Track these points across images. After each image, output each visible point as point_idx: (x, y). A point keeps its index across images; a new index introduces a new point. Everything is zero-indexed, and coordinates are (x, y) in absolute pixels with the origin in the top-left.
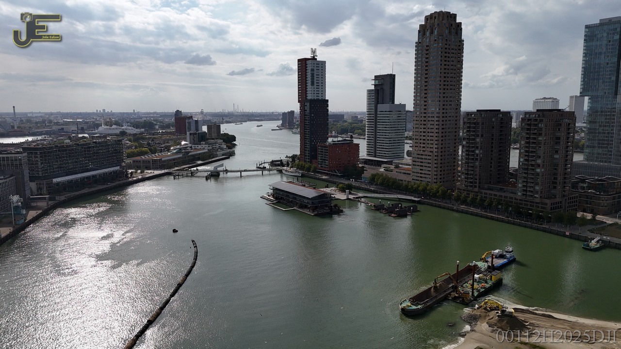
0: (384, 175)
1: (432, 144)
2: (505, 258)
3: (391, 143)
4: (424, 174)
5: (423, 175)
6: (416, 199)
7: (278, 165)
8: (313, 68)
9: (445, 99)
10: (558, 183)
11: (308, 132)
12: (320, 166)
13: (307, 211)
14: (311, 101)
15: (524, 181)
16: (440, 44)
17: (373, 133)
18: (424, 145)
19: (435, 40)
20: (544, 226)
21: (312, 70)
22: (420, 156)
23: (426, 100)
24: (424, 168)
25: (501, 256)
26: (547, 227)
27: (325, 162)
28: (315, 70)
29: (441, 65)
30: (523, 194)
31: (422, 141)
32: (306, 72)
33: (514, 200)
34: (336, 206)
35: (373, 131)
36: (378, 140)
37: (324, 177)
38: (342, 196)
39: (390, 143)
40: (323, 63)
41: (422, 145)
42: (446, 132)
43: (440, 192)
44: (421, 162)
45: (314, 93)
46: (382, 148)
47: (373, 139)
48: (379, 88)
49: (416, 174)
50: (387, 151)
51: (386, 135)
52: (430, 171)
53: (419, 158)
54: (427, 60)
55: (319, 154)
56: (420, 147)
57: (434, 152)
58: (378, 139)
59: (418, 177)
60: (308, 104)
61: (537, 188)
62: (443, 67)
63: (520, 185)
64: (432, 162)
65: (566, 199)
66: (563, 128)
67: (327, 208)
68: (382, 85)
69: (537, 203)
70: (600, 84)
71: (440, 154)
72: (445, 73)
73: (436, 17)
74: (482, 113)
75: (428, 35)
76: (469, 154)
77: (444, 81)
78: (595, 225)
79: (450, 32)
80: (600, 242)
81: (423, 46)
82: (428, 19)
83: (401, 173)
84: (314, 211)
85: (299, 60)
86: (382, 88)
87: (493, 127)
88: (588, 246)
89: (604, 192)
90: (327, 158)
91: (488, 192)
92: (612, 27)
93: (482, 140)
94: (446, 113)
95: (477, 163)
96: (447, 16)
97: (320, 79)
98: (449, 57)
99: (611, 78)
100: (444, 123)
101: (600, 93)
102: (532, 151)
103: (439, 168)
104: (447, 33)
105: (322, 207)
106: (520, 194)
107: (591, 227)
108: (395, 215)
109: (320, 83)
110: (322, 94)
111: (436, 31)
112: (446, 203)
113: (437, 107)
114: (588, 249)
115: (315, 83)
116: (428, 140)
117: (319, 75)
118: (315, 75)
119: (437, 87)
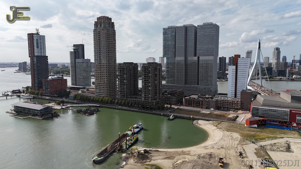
0: (81, 95)
1: (104, 78)
2: (139, 128)
3: (84, 78)
4: (101, 93)
5: (101, 94)
6: (98, 105)
7: (17, 93)
9: (109, 57)
10: (157, 93)
11: (36, 73)
12: (44, 92)
13: (37, 118)
14: (37, 57)
15: (145, 93)
16: (105, 31)
17: (74, 74)
18: (101, 79)
19: (103, 29)
21: (37, 40)
22: (99, 84)
23: (100, 57)
24: (101, 90)
25: (137, 127)
26: (154, 112)
27: (48, 90)
28: (39, 40)
29: (106, 41)
30: (145, 99)
31: (99, 77)
32: (33, 41)
33: (141, 102)
34: (55, 113)
35: (74, 72)
36: (77, 77)
37: (47, 98)
38: (59, 107)
40: (44, 37)
41: (100, 79)
43: (109, 101)
44: (99, 87)
45: (39, 52)
46: (79, 81)
47: (74, 76)
48: (76, 51)
49: (97, 93)
50: (82, 82)
51: (81, 75)
52: (104, 91)
54: (99, 38)
55: (43, 85)
56: (99, 80)
57: (105, 82)
58: (77, 76)
59: (99, 94)
60: (35, 58)
61: (150, 96)
62: (107, 42)
63: (143, 95)
64: (105, 87)
65: (160, 100)
66: (158, 70)
67: (50, 114)
68: (77, 49)
69: (150, 102)
70: (170, 52)
71: (108, 83)
72: (108, 45)
73: (102, 18)
74: (126, 64)
75: (99, 27)
76: (121, 83)
77: (108, 49)
78: (171, 109)
79: (109, 26)
80: (174, 116)
81: (97, 32)
82: (98, 19)
83: (90, 93)
84: (41, 117)
85: (28, 34)
86: (77, 51)
87: (131, 70)
88: (169, 118)
89: (174, 96)
90: (49, 87)
91: (131, 99)
92: (172, 30)
93: (126, 76)
94: (110, 64)
95: (125, 87)
96: (108, 19)
97: (42, 45)
98: (109, 38)
99: (173, 50)
100: (109, 68)
101: (170, 56)
102: (147, 80)
103: (108, 89)
104: (108, 26)
105: (47, 114)
106: (143, 99)
107: (170, 110)
108: (88, 114)
109: (42, 47)
110: (44, 53)
111: (103, 25)
112: (112, 106)
113: (105, 61)
114: (169, 120)
115: (39, 47)
116: (102, 76)
117: (41, 43)
118: (39, 43)
119: (105, 52)
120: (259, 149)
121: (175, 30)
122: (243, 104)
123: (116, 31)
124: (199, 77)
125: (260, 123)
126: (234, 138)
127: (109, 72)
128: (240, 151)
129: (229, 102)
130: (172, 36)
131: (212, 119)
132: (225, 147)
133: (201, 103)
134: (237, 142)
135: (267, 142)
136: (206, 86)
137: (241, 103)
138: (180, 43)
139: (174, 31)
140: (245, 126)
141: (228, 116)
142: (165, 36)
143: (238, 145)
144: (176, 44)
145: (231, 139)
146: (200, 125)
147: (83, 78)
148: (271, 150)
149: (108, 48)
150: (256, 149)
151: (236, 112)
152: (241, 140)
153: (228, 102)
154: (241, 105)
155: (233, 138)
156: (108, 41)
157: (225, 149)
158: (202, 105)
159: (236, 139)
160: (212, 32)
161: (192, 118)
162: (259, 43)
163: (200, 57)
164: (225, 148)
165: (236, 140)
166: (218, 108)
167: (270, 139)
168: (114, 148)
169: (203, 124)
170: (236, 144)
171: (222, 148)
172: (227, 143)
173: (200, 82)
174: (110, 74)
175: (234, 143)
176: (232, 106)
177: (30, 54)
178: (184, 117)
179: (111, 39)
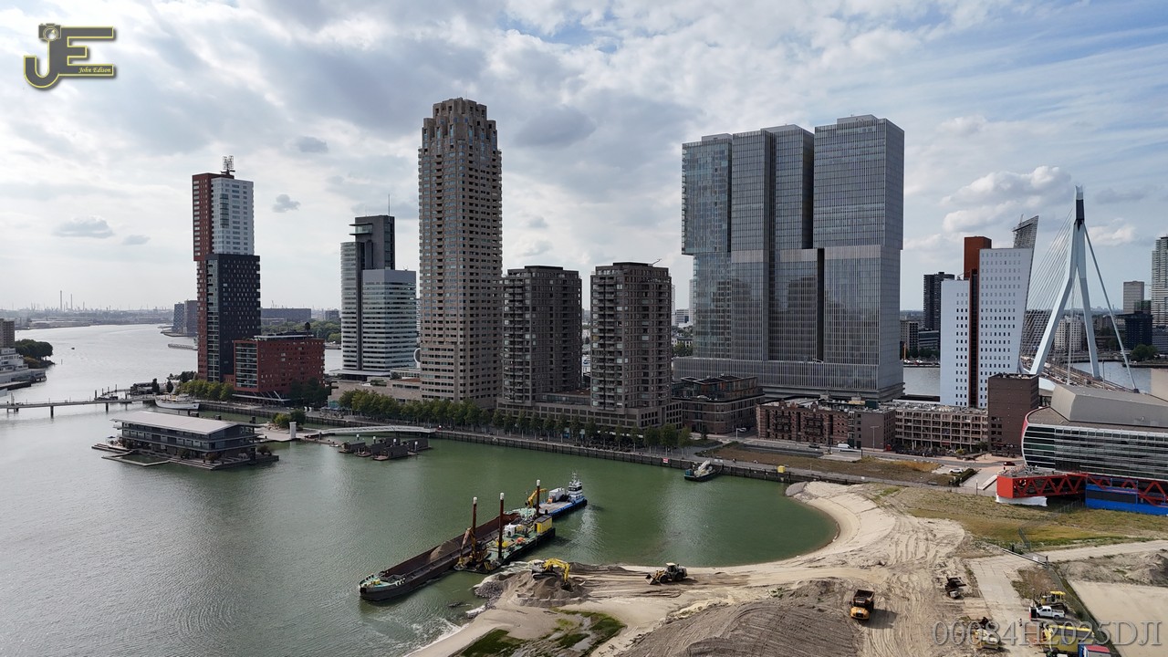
0: (370, 392)
1: (455, 329)
2: (569, 501)
3: (391, 343)
4: (442, 384)
5: (440, 387)
6: (428, 431)
7: (149, 392)
8: (225, 193)
9: (474, 249)
10: (650, 382)
11: (216, 318)
12: (239, 384)
13: (198, 463)
14: (223, 258)
15: (601, 381)
16: (461, 154)
17: (355, 325)
18: (441, 332)
19: (452, 146)
20: (632, 453)
21: (224, 197)
22: (434, 353)
23: (440, 250)
24: (441, 374)
25: (564, 498)
26: (637, 454)
27: (251, 377)
28: (230, 197)
29: (464, 189)
30: (601, 403)
31: (437, 325)
32: (210, 201)
33: (587, 416)
34: (263, 450)
35: (355, 320)
36: (365, 337)
37: (249, 407)
38: (283, 436)
39: (387, 343)
40: (247, 187)
41: (437, 332)
42: (477, 308)
43: (470, 412)
44: (437, 363)
45: (228, 243)
46: (372, 352)
47: (355, 335)
48: (364, 240)
49: (428, 386)
50: (383, 358)
51: (379, 328)
52: (452, 378)
53: (433, 356)
54: (440, 181)
55: (237, 360)
56: (435, 335)
57: (458, 343)
59: (433, 390)
60: (215, 264)
61: (620, 391)
62: (468, 194)
63: (595, 389)
64: (456, 362)
65: (663, 408)
66: (652, 292)
67: (245, 454)
68: (370, 234)
69: (621, 416)
70: (708, 235)
71: (469, 347)
72: (471, 204)
73: (451, 107)
74: (532, 270)
75: (439, 137)
76: (514, 342)
77: (471, 218)
78: (706, 446)
79: (476, 134)
80: (711, 468)
81: (431, 157)
82: (437, 110)
83: (401, 386)
84: (213, 461)
85: (195, 178)
86: (370, 241)
87: (551, 296)
88: (693, 474)
89: (719, 396)
90: (255, 367)
91: (548, 405)
92: (717, 148)
93: (534, 316)
94: (477, 274)
95: (528, 357)
96: (471, 108)
97: (241, 215)
98: (476, 178)
99: (721, 226)
100: (474, 291)
101: (709, 249)
102: (609, 330)
103: (468, 371)
104: (471, 135)
105: (234, 453)
106: (595, 403)
107: (699, 450)
108: (385, 457)
109: (242, 223)
110: (246, 244)
111: (452, 130)
112: (481, 433)
113: (460, 263)
114: (692, 479)
115: (230, 223)
116: (448, 322)
117: (238, 207)
118: (230, 207)
119: (459, 228)
120: (1035, 573)
121: (730, 151)
122: (1000, 430)
123: (502, 155)
124: (826, 326)
125: (1062, 490)
126: (938, 536)
127: (472, 305)
128: (950, 577)
129: (941, 420)
130: (719, 172)
131: (863, 478)
132: (892, 561)
133: (826, 423)
134: (950, 549)
135: (1075, 550)
136: (852, 362)
137: (993, 426)
138: (750, 206)
139: (726, 153)
140: (998, 500)
141: (933, 472)
142: (690, 173)
143: (949, 557)
144: (734, 202)
145: (927, 539)
146: (811, 497)
147: (389, 340)
148: (1085, 577)
149: (471, 215)
150: (1021, 572)
151: (969, 459)
152: (966, 544)
153: (936, 420)
154: (993, 433)
155: (935, 536)
156: (471, 190)
157: (893, 569)
158: (831, 433)
159: (949, 540)
160: (873, 150)
161: (782, 475)
162: (1080, 204)
163: (826, 249)
164: (893, 566)
165: (945, 541)
166: (896, 445)
167: (1094, 543)
169: (823, 496)
170: (943, 555)
171: (880, 564)
172: (907, 552)
173: (830, 348)
174: (477, 315)
175: (937, 551)
176: (956, 437)
177: (198, 249)
178: (753, 471)
179: (485, 182)
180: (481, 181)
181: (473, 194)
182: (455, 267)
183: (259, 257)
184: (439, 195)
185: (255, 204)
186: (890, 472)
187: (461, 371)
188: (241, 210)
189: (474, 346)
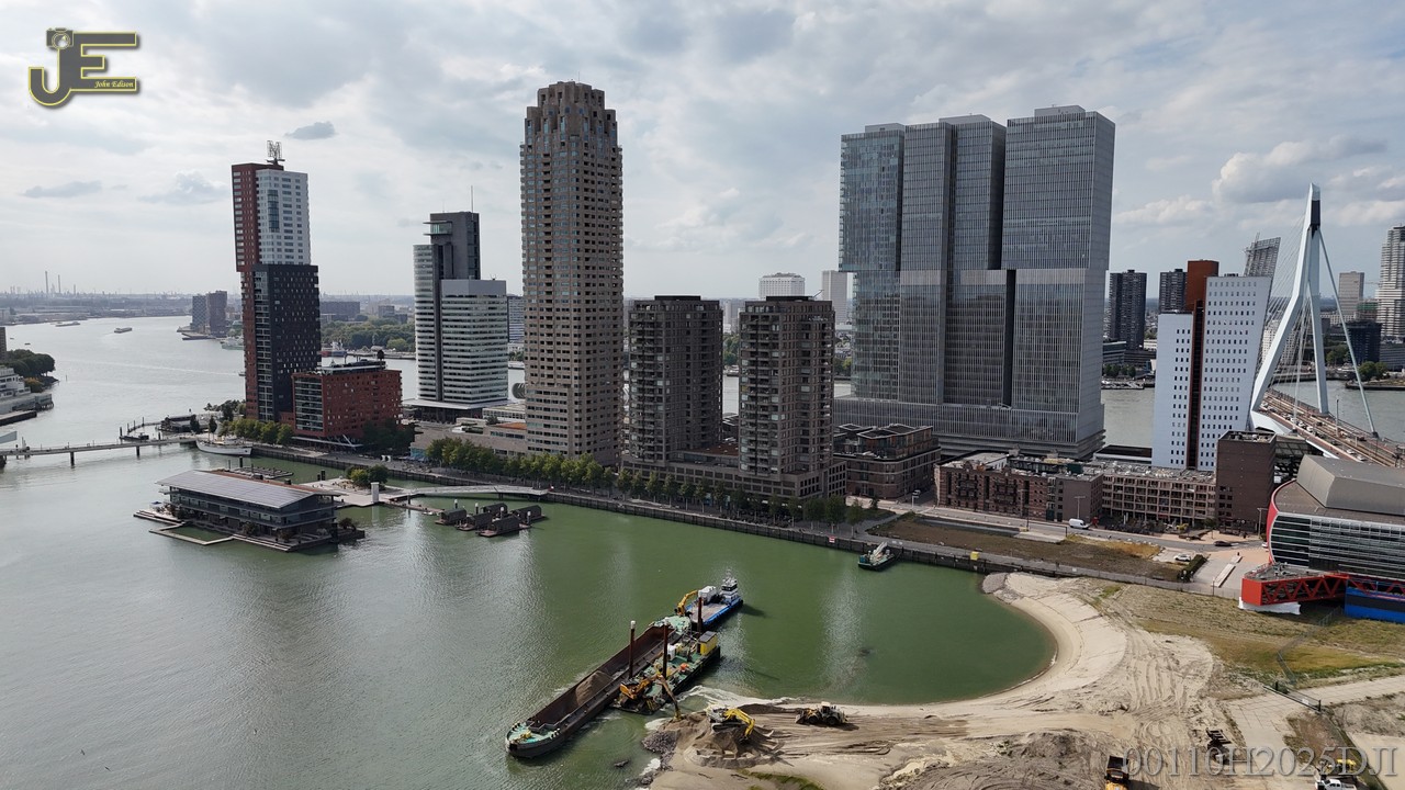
0: (464, 442)
1: (568, 369)
2: (723, 603)
3: (477, 368)
4: (553, 435)
5: (550, 439)
6: (538, 492)
7: (186, 430)
8: (273, 188)
9: (590, 271)
10: (811, 441)
11: (267, 344)
12: (300, 427)
13: (269, 543)
14: (273, 269)
15: (751, 441)
16: (574, 154)
17: (433, 346)
18: (551, 372)
19: (563, 144)
20: (791, 530)
21: (273, 193)
22: (543, 397)
23: (549, 272)
24: (552, 422)
25: (716, 600)
26: (797, 530)
27: (315, 418)
28: (280, 194)
29: (578, 198)
30: (751, 467)
31: (546, 363)
32: (255, 199)
33: (734, 481)
34: (346, 523)
35: (432, 341)
36: (445, 362)
37: (314, 454)
38: (362, 498)
39: (474, 369)
40: (301, 179)
41: (546, 372)
42: (595, 343)
43: (589, 472)
44: (546, 409)
45: (279, 250)
46: (455, 380)
47: (433, 358)
48: (442, 242)
49: (535, 437)
50: (468, 387)
51: (463, 351)
52: (565, 428)
53: (541, 401)
54: (547, 186)
55: (297, 398)
56: (543, 375)
57: (573, 386)
58: (445, 359)
59: (541, 441)
60: (264, 276)
61: (775, 453)
62: (582, 203)
63: (744, 449)
64: (570, 409)
65: (826, 473)
66: (814, 334)
67: (324, 530)
68: (449, 235)
69: (776, 483)
70: (872, 249)
71: (585, 391)
72: (587, 216)
73: (560, 94)
74: (665, 302)
75: (546, 131)
76: (643, 390)
77: (587, 233)
78: (877, 519)
79: (592, 129)
80: (888, 551)
81: (536, 155)
82: (544, 96)
83: (501, 435)
84: (287, 539)
85: (235, 168)
86: (449, 243)
87: (688, 333)
88: (868, 561)
89: (889, 454)
90: (320, 406)
91: (685, 466)
92: (885, 142)
93: (668, 359)
94: (594, 302)
95: (661, 408)
96: (586, 94)
97: (294, 216)
98: (593, 182)
99: (888, 239)
100: (587, 323)
101: (873, 267)
102: (762, 380)
103: (584, 419)
104: (586, 129)
105: (311, 529)
106: (744, 467)
107: (871, 524)
108: (493, 533)
109: (295, 225)
110: (300, 251)
111: (563, 124)
112: (602, 496)
113: (573, 288)
114: (867, 567)
115: (281, 225)
116: (559, 360)
117: (290, 206)
118: (280, 206)
119: (572, 246)
120: (1307, 723)
121: (902, 146)
122: (1229, 502)
123: (623, 153)
124: (1015, 365)
125: (1317, 594)
126: (1182, 663)
127: (589, 340)
128: (1211, 729)
129: (1159, 488)
130: (886, 172)
131: (1074, 570)
132: (1135, 704)
133: (1021, 491)
134: (1199, 685)
135: (1348, 686)
136: (1048, 408)
137: (1222, 497)
138: (925, 207)
139: (896, 148)
140: (1241, 605)
141: (1155, 559)
142: (852, 172)
143: (1202, 698)
144: (905, 210)
145: (1169, 668)
146: (1015, 595)
147: (475, 366)
148: (1366, 728)
149: (587, 229)
150: (1291, 721)
151: (1193, 538)
152: (1218, 676)
153: (1152, 487)
154: (1222, 505)
155: (1178, 663)
156: (586, 199)
157: (1138, 715)
158: (1027, 502)
159: (1194, 669)
160: (1080, 150)
161: (975, 562)
162: (1316, 206)
163: (1018, 271)
164: (1137, 711)
165: (1192, 672)
166: (1104, 517)
167: (1366, 675)
168: (605, 691)
169: (1029, 594)
170: (1194, 693)
171: (1122, 708)
172: (1150, 688)
173: (1020, 391)
174: (595, 352)
175: (1185, 688)
176: (1176, 510)
177: (242, 257)
178: (940, 556)
179: (602, 187)
180: (599, 187)
181: (589, 203)
182: (568, 294)
183: (317, 267)
184: (547, 204)
185: (310, 201)
186: (1104, 560)
187: (576, 420)
188: (294, 209)
189: (591, 389)
